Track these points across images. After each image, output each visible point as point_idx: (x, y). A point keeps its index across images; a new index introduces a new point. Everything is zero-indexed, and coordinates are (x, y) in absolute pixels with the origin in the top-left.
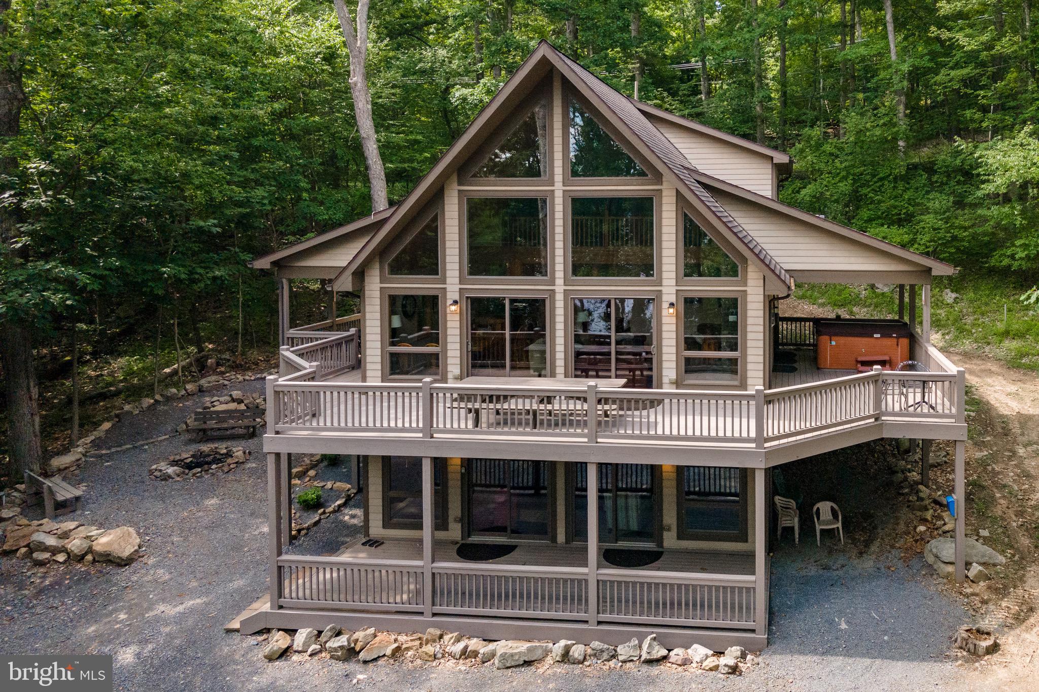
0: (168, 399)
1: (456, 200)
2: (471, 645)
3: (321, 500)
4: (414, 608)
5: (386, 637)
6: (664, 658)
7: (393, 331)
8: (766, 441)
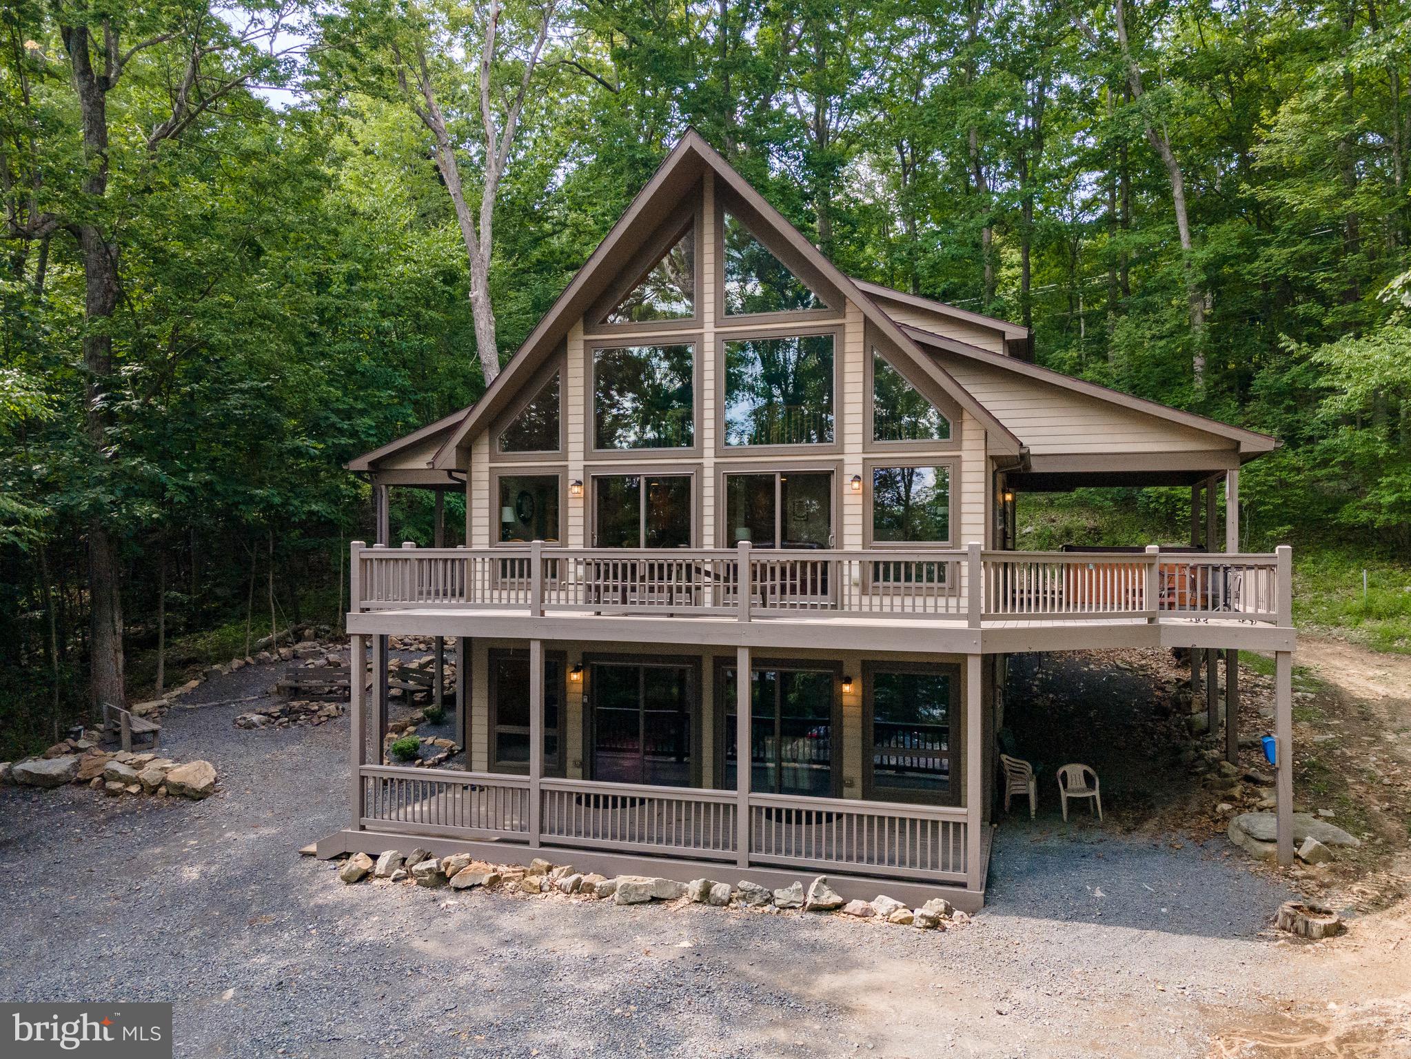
0: (261, 663)
1: (581, 354)
2: (585, 879)
3: (419, 752)
4: (517, 835)
5: (482, 865)
6: (838, 907)
7: (505, 526)
8: (983, 618)
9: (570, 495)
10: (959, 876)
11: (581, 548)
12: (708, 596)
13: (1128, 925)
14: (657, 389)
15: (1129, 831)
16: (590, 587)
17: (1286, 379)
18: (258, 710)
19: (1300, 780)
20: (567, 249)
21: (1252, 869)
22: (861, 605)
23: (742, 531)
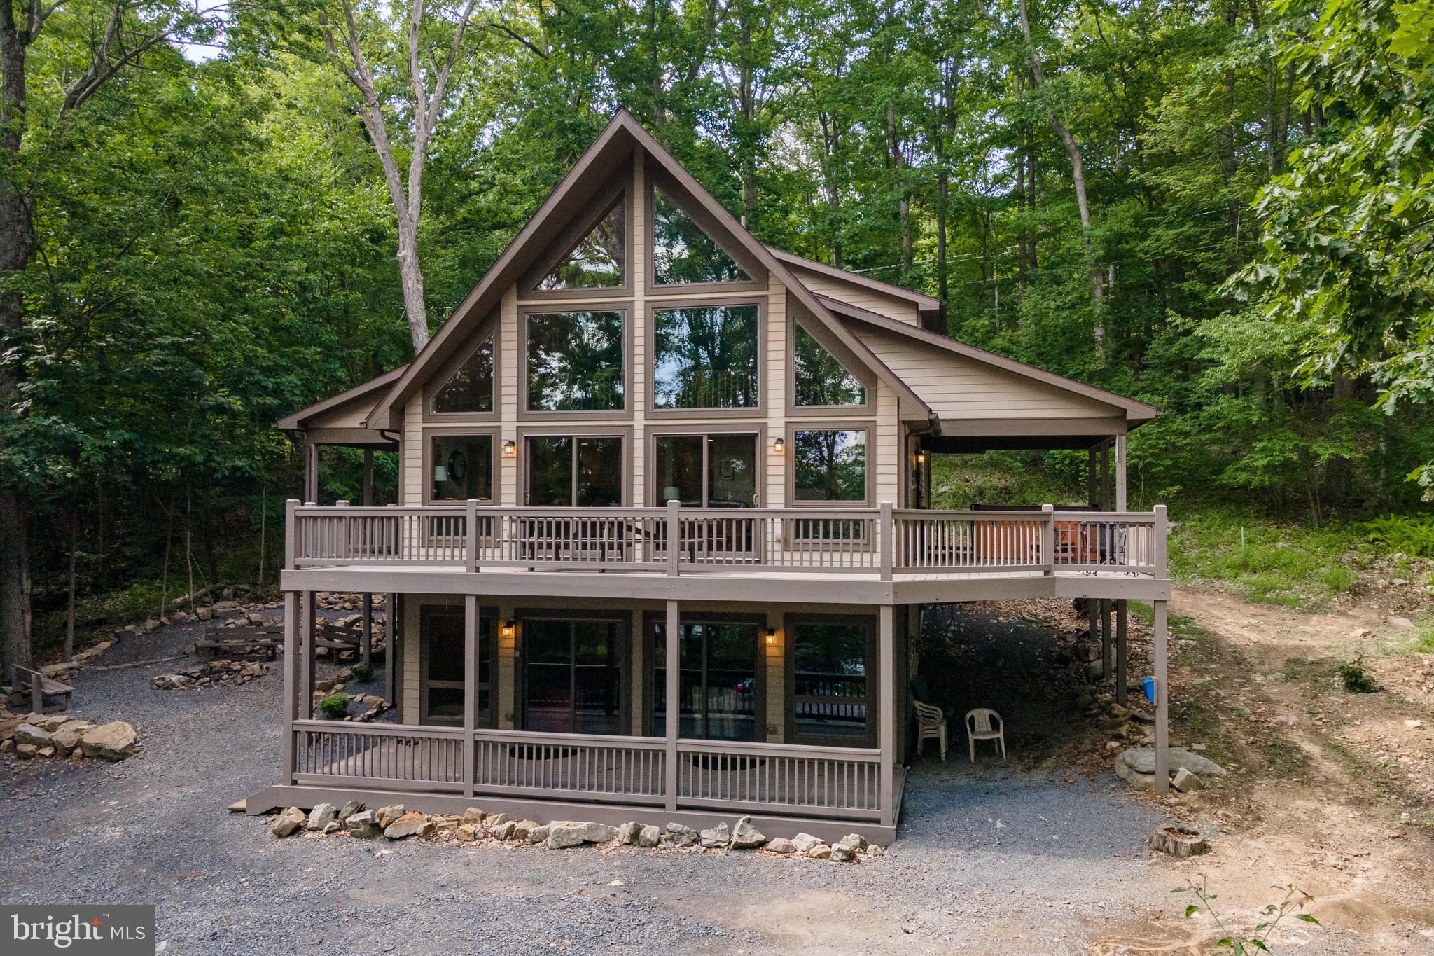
0: (178, 623)
1: (515, 318)
2: (519, 826)
3: (348, 709)
4: (452, 785)
5: (417, 816)
6: (761, 845)
7: (437, 485)
8: (895, 571)
9: (503, 455)
10: (873, 813)
11: (514, 506)
12: (639, 554)
13: (1023, 851)
14: (584, 348)
15: (1029, 769)
16: (524, 544)
17: (1175, 349)
18: (177, 670)
19: (1177, 718)
20: (493, 208)
21: (1133, 798)
22: (782, 560)
23: (670, 491)
